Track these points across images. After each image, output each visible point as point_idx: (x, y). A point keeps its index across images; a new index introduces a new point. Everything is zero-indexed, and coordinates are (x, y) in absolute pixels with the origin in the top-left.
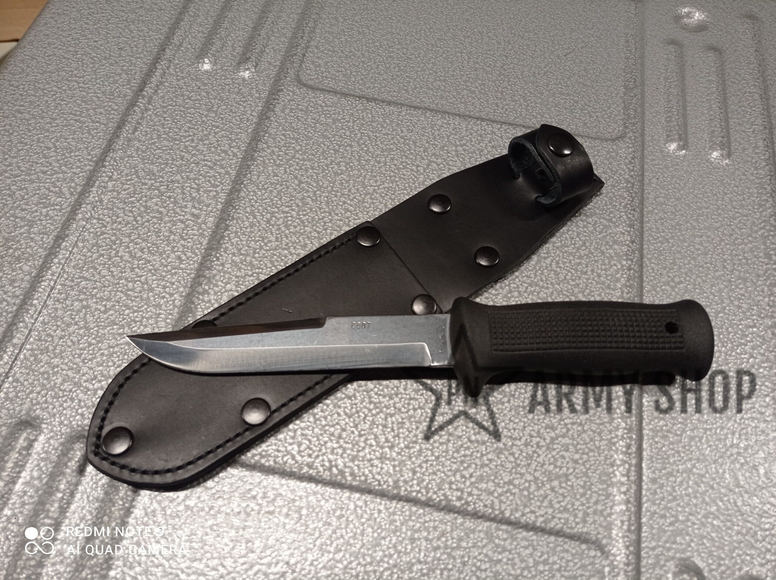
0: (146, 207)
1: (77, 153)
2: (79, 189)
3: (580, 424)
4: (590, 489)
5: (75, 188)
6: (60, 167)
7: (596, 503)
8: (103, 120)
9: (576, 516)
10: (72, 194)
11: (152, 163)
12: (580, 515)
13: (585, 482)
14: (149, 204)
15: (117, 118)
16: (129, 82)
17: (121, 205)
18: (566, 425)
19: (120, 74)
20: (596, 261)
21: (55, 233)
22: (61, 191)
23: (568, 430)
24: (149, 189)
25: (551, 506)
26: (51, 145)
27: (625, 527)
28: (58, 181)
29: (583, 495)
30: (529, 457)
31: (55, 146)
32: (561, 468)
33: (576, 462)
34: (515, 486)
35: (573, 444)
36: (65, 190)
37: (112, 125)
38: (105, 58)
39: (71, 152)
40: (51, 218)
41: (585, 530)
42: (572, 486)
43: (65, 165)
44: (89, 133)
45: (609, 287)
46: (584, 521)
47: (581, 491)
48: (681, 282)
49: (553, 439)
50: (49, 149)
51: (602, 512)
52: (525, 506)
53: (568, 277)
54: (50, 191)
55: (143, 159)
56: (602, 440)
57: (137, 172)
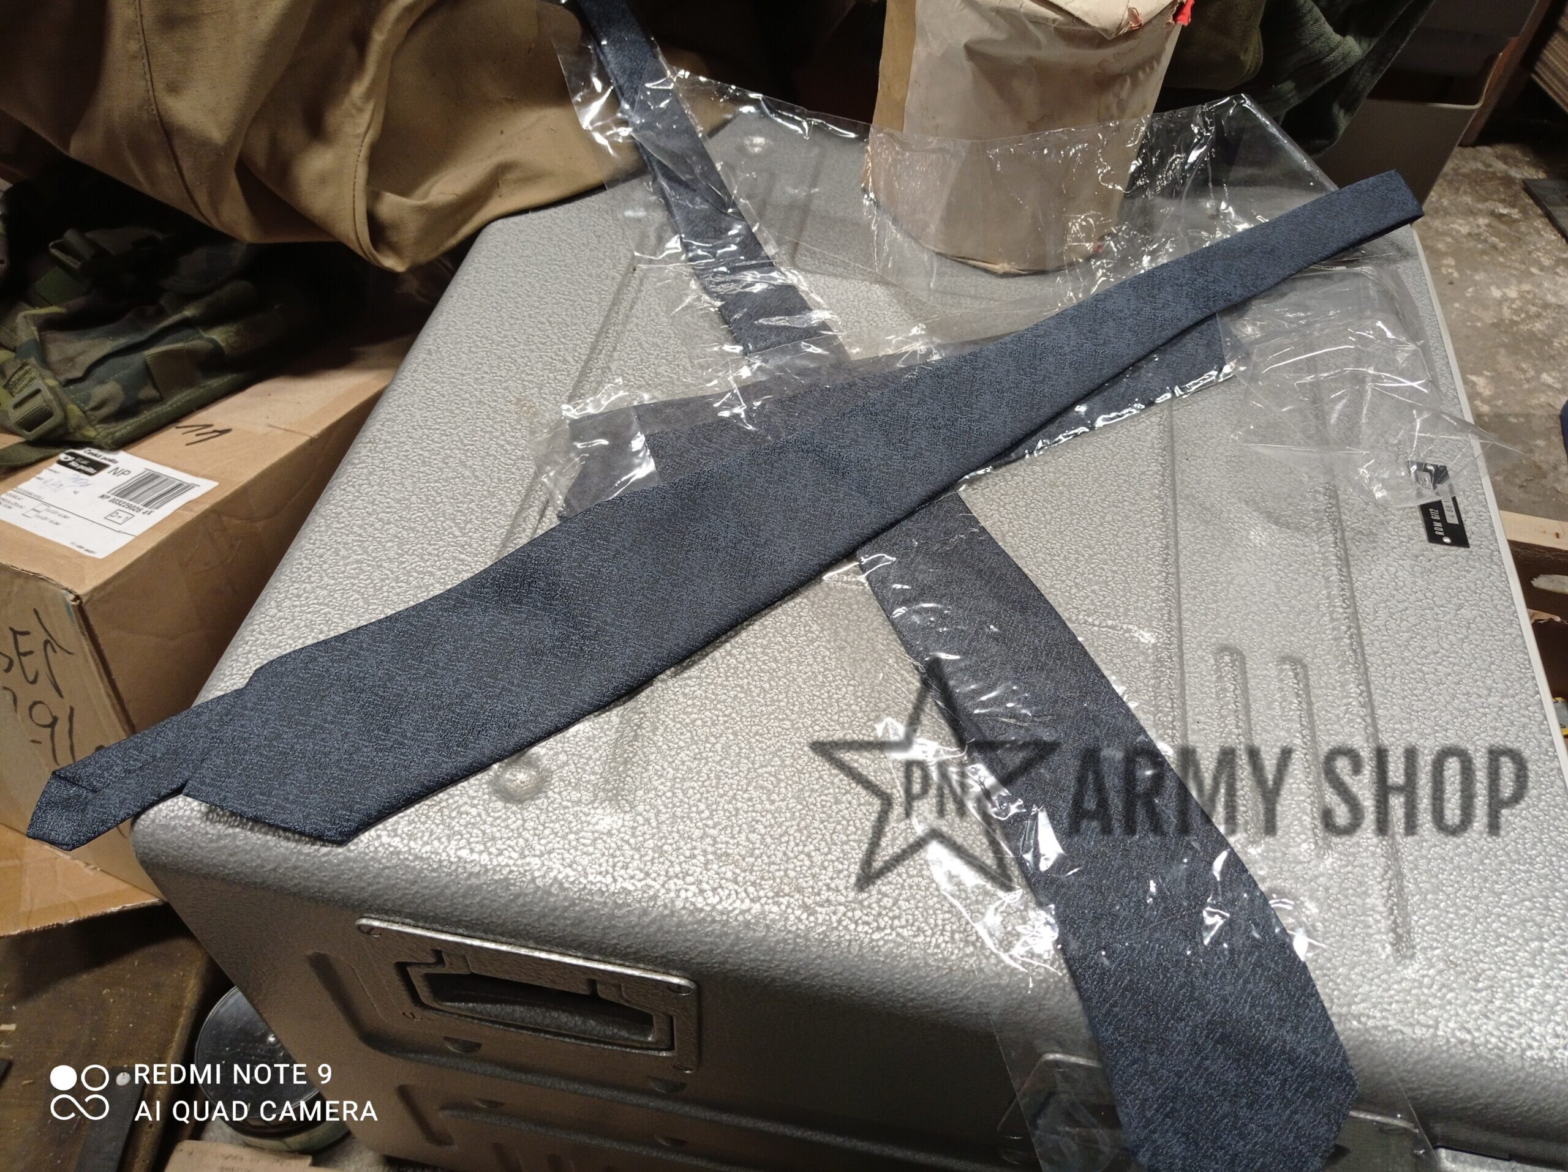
0: (657, 374)
2: (584, 358)
3: (1118, 544)
8: (595, 299)
10: (577, 362)
11: (654, 336)
12: (1121, 610)
14: (659, 370)
15: (610, 298)
16: (615, 266)
17: (630, 372)
18: (1103, 545)
19: (604, 260)
21: (568, 394)
22: (565, 359)
23: (1105, 549)
24: (656, 358)
25: (1092, 602)
26: (544, 320)
27: (1165, 618)
30: (1068, 568)
31: (550, 322)
33: (1115, 572)
34: (1056, 589)
36: (570, 359)
37: (606, 305)
38: (583, 244)
40: (560, 381)
42: (1112, 590)
45: (1139, 439)
48: (1213, 437)
49: (1091, 556)
50: (543, 323)
52: (1068, 604)
55: (644, 333)
56: (1139, 556)
57: (640, 344)
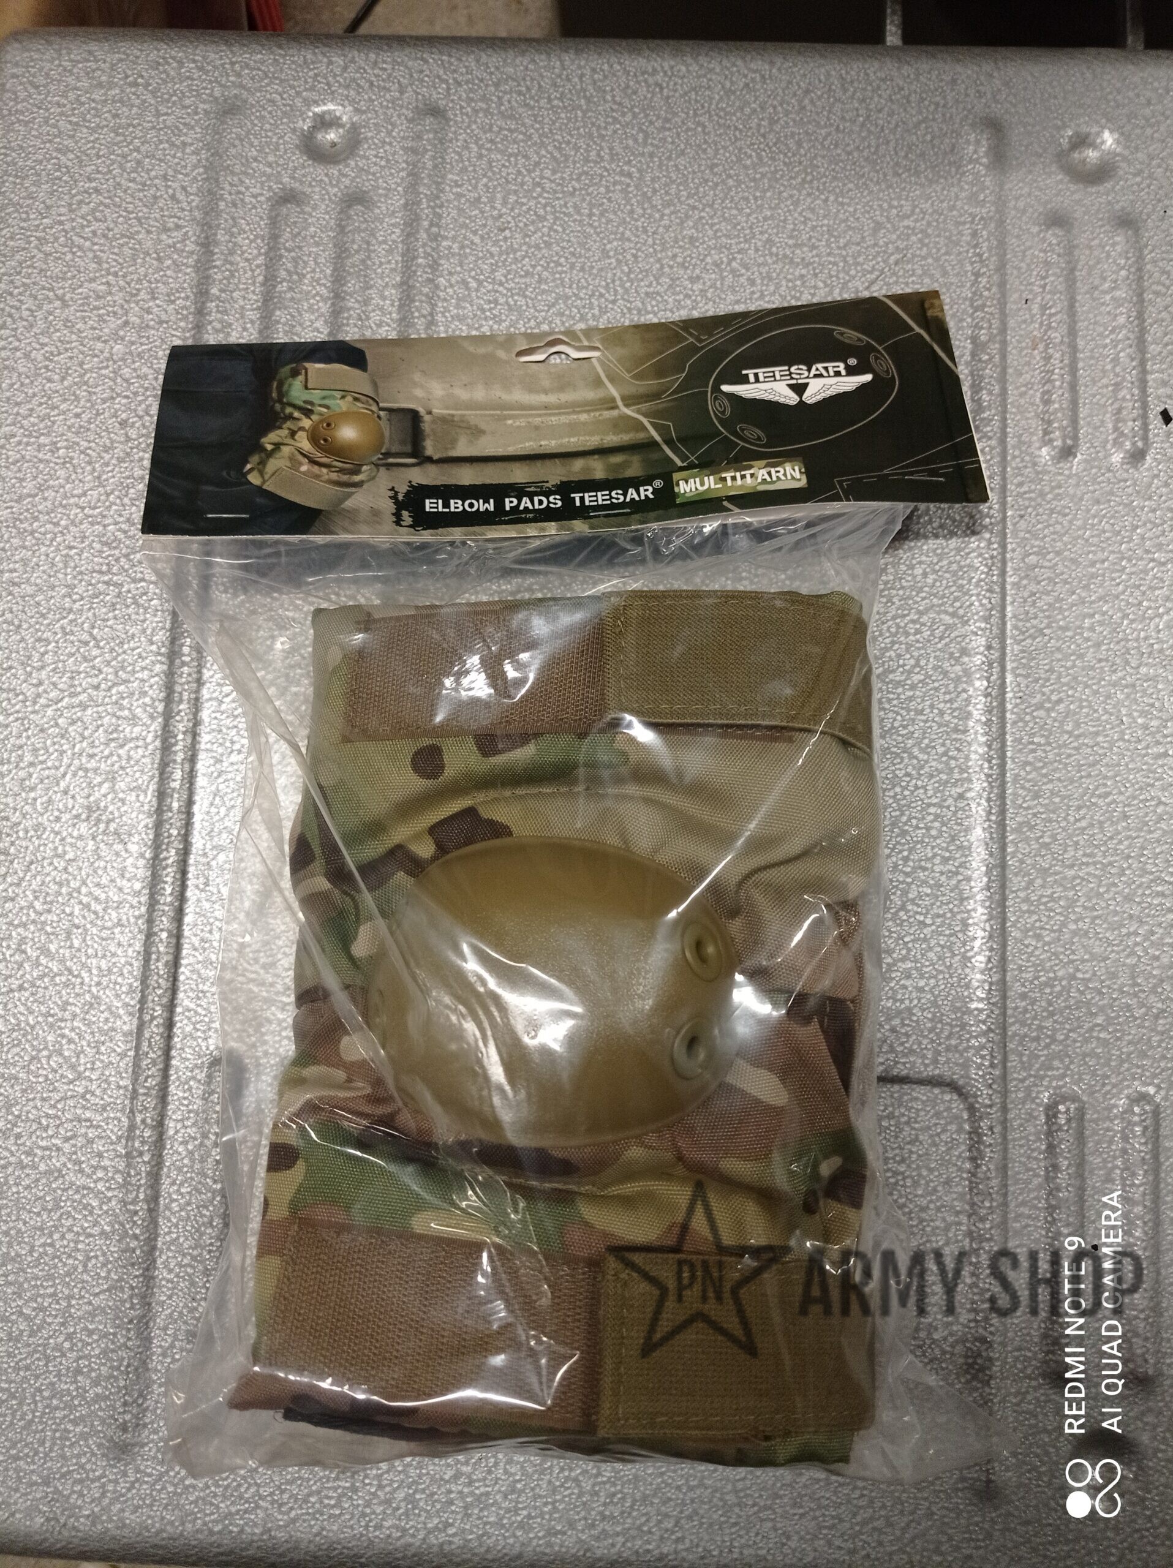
1: (132, 644)
2: (160, 707)
4: (941, 1021)
5: (152, 706)
6: (116, 673)
7: (948, 1038)
9: (924, 1057)
12: (930, 1055)
13: (934, 1014)
20: (937, 689)
21: (153, 787)
26: (86, 636)
27: (987, 1063)
28: (123, 698)
29: (931, 1030)
31: (93, 637)
32: (902, 1001)
35: (916, 968)
36: (139, 712)
38: (106, 448)
39: (122, 643)
40: (137, 762)
41: (937, 1072)
43: (123, 668)
44: (136, 603)
46: (935, 1061)
47: (929, 1025)
50: (86, 643)
51: (956, 1047)
53: (896, 724)
54: (118, 718)
